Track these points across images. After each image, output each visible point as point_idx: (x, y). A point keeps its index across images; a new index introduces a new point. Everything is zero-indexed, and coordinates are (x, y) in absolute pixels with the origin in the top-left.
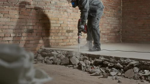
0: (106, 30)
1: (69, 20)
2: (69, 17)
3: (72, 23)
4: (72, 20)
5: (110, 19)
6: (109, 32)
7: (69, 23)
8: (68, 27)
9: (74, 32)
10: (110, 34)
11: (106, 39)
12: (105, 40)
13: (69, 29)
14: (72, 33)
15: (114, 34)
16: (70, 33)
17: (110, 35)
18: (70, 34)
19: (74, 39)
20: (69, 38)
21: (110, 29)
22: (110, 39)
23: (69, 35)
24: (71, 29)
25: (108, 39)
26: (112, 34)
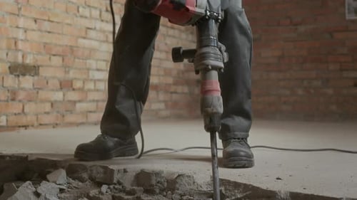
0: (162, 73)
1: (21, 22)
2: (20, 9)
3: (34, 36)
4: (34, 26)
5: (174, 37)
6: (170, 80)
7: (21, 35)
8: (17, 50)
9: (43, 72)
10: (173, 89)
11: (162, 106)
12: (160, 110)
13: (20, 60)
14: (36, 78)
15: (186, 89)
16: (24, 75)
17: (172, 93)
18: (27, 82)
19: (43, 101)
20: (21, 95)
21: (174, 73)
22: (175, 105)
23: (22, 86)
24: (29, 60)
25: (166, 105)
26: (180, 89)
